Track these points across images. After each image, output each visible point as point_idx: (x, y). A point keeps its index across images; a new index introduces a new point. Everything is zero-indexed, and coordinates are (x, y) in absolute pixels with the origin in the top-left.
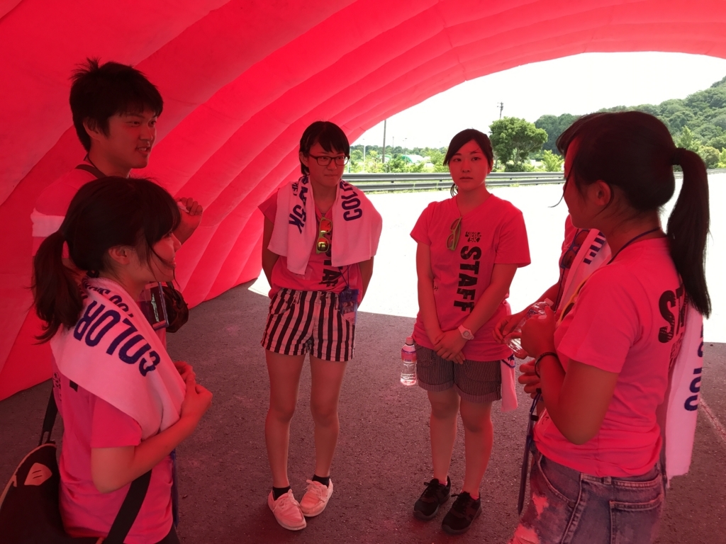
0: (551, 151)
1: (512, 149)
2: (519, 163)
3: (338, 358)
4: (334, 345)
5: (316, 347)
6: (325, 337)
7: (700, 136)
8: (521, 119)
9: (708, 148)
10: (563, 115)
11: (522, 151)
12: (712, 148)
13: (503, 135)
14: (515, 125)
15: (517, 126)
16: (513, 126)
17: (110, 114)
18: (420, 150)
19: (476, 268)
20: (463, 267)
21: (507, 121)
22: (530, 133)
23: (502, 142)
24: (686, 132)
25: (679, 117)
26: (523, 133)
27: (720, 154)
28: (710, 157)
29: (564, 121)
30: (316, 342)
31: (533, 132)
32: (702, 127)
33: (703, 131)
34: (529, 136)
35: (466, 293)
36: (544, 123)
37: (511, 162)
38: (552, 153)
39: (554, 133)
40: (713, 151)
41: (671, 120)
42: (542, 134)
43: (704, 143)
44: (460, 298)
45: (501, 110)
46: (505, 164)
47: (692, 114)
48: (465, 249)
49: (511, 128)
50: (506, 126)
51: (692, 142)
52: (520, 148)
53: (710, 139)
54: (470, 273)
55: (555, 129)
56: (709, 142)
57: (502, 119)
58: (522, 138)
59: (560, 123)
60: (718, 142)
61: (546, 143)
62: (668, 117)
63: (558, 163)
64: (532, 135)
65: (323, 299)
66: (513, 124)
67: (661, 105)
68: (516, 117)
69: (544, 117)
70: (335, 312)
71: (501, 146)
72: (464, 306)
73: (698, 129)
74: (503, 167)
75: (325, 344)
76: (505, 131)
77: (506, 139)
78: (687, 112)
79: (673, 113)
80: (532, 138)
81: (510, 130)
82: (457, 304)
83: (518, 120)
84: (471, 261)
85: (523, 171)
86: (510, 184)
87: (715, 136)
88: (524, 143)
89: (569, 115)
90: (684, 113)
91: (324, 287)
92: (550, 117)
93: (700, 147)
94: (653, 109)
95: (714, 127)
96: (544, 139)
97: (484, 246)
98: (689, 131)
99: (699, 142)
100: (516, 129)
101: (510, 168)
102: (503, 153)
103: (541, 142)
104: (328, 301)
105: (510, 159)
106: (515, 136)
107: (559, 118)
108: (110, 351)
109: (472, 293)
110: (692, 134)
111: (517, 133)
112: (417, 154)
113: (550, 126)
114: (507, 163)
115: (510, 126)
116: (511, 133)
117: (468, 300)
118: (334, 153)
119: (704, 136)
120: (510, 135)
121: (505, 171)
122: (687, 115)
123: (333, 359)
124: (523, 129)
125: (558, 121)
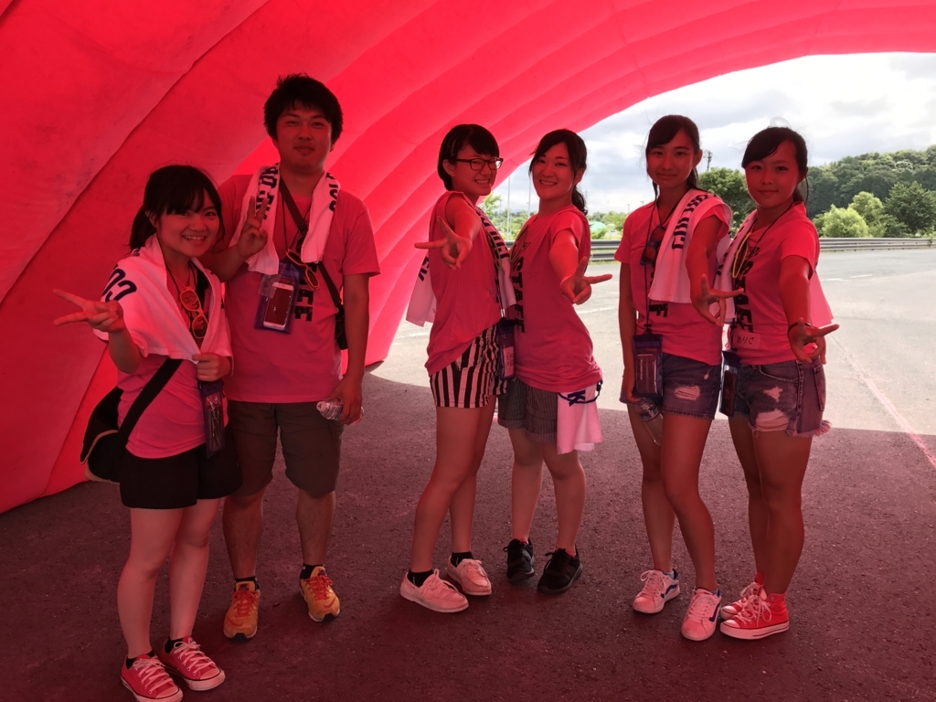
8: (734, 170)
14: (727, 179)
16: (723, 180)
18: (601, 216)
21: (716, 173)
26: (739, 187)
45: (709, 161)
49: (722, 183)
50: (714, 181)
57: (710, 171)
58: (736, 195)
66: (724, 178)
67: (928, 152)
68: (728, 168)
76: (713, 187)
81: (720, 186)
83: (731, 172)
88: (739, 202)
94: (917, 156)
100: (728, 184)
106: (726, 193)
111: (729, 189)
112: (598, 220)
115: (720, 179)
116: (722, 189)
124: (738, 183)
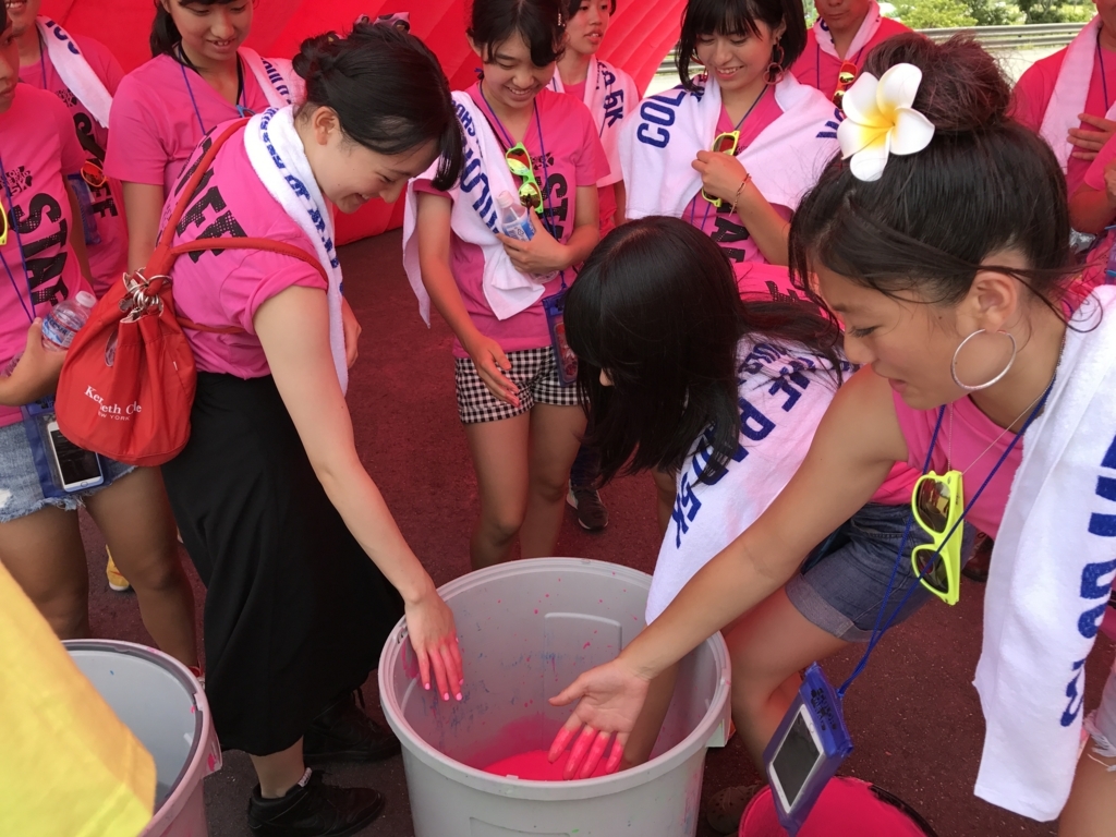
2: (1053, 8)
46: (1028, 12)
74: (1024, 17)
85: (1052, 21)
86: (1018, 45)
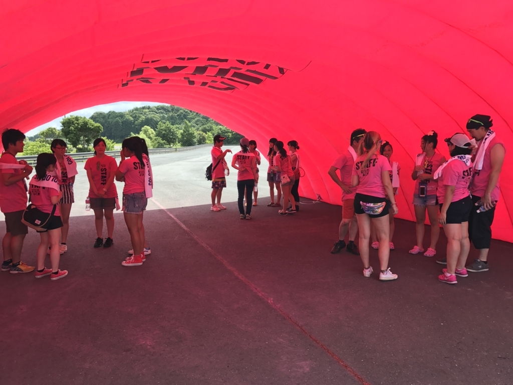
0: (106, 137)
1: (79, 137)
2: (86, 146)
3: (68, 202)
4: (70, 199)
5: (64, 200)
6: (67, 197)
7: (195, 125)
8: (83, 117)
9: (199, 132)
10: (110, 112)
11: (86, 138)
12: (201, 132)
13: (72, 128)
15: (80, 121)
16: (78, 122)
17: (17, 141)
19: (106, 173)
20: (102, 174)
21: (73, 118)
22: (90, 126)
23: (72, 133)
24: (186, 123)
25: (182, 113)
26: (86, 126)
27: (206, 135)
28: (201, 137)
29: (111, 116)
30: (64, 199)
31: (93, 126)
32: (196, 119)
33: (196, 122)
34: (90, 128)
35: (104, 180)
36: (97, 118)
37: (80, 146)
38: (107, 138)
39: (106, 125)
40: (202, 134)
41: (178, 115)
42: (99, 127)
43: (198, 129)
44: (102, 182)
46: (76, 148)
47: (189, 112)
48: (102, 169)
49: (77, 123)
50: (73, 122)
51: (190, 129)
52: (85, 136)
53: (200, 126)
54: (104, 175)
55: (106, 122)
56: (200, 128)
58: (85, 129)
59: (108, 118)
60: (205, 128)
61: (102, 133)
62: (176, 113)
63: (112, 145)
64: (92, 127)
65: (64, 186)
66: (78, 121)
68: (79, 116)
69: (97, 113)
70: (68, 190)
71: (72, 135)
72: (104, 184)
73: (194, 121)
75: (67, 199)
76: (72, 125)
77: (74, 131)
78: (186, 110)
79: (178, 111)
80: (92, 129)
81: (76, 125)
82: (102, 184)
83: (81, 118)
84: (104, 172)
85: (89, 151)
87: (203, 125)
88: (87, 133)
89: (114, 112)
90: (184, 111)
91: (63, 183)
92: (101, 114)
93: (195, 132)
94: (167, 108)
95: (202, 119)
96: (101, 130)
97: (107, 167)
98: (187, 122)
99: (194, 129)
100: (80, 124)
101: (79, 150)
102: (74, 140)
103: (99, 132)
104: (65, 187)
105: (79, 144)
106: (80, 129)
107: (107, 114)
108: (52, 181)
109: (106, 180)
110: (189, 124)
111: (81, 127)
113: (102, 120)
114: (77, 147)
115: (76, 122)
116: (77, 127)
117: (105, 182)
118: (63, 147)
119: (197, 124)
120: (76, 128)
121: (77, 152)
122: (186, 112)
123: (67, 203)
124: (85, 124)
125: (107, 116)
